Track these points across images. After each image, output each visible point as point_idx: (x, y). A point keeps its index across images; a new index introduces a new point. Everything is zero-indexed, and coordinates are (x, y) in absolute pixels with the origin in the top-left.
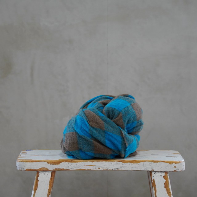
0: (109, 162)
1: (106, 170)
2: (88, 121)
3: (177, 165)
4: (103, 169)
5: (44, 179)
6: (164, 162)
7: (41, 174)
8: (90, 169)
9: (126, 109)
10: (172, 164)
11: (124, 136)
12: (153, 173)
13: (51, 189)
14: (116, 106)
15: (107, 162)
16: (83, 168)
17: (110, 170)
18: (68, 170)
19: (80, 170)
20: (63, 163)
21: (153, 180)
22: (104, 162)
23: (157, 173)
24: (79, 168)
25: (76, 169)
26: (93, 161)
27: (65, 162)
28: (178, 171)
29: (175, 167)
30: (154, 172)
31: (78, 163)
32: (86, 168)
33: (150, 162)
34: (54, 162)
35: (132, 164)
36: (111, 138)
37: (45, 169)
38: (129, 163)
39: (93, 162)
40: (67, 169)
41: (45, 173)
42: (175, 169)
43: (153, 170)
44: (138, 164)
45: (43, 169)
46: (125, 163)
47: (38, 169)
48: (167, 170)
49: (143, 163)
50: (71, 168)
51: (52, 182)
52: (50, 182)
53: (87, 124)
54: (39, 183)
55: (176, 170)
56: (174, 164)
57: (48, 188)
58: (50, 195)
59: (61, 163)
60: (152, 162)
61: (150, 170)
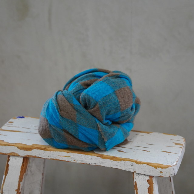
0: (86, 155)
1: (83, 163)
2: (59, 109)
3: (163, 170)
4: (79, 162)
5: (15, 164)
6: (148, 164)
7: (12, 159)
8: (65, 160)
9: (105, 99)
10: (157, 168)
11: (100, 131)
12: (135, 175)
13: (23, 176)
14: (93, 94)
15: (84, 155)
16: (57, 158)
17: (87, 164)
18: (41, 158)
19: (53, 159)
20: (35, 150)
21: (135, 182)
22: (80, 154)
23: (140, 175)
24: (53, 158)
25: (49, 158)
26: (68, 151)
27: (37, 149)
28: (165, 176)
29: (161, 172)
30: (137, 174)
31: (51, 151)
32: (60, 159)
33: (133, 163)
34: (26, 148)
35: (112, 161)
36: (84, 132)
37: (15, 154)
38: (108, 160)
39: (68, 153)
40: (40, 156)
41: (16, 157)
42: (161, 174)
43: (135, 171)
44: (119, 162)
45: (13, 154)
46: (104, 159)
47: (8, 153)
48: (152, 174)
49: (124, 161)
50: (44, 156)
51: (24, 168)
52: (22, 168)
53: (57, 113)
54: (9, 168)
55: (163, 176)
56: (160, 169)
57: (20, 174)
58: (21, 181)
59: (33, 150)
60: (135, 163)
61: (132, 171)
